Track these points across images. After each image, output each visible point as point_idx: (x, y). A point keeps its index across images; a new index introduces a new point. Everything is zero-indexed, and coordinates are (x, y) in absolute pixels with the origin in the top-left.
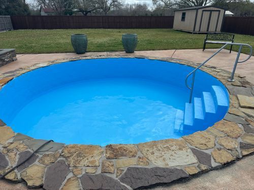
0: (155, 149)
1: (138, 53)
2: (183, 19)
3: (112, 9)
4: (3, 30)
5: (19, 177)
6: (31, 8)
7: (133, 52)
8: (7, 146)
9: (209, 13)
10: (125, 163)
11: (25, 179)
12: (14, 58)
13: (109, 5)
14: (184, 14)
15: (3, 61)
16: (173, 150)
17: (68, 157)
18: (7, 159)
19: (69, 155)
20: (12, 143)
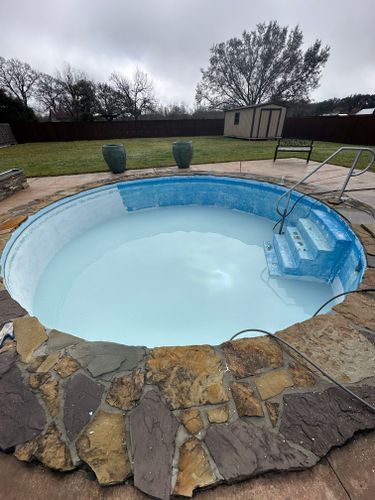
0: (307, 341)
1: (194, 168)
2: (237, 121)
3: (143, 113)
4: (3, 144)
5: (76, 460)
6: (36, 113)
7: (188, 167)
8: (35, 365)
9: (268, 112)
10: (273, 383)
11: (89, 460)
12: (24, 184)
13: (139, 107)
14: (237, 115)
15: (8, 189)
16: (338, 341)
17: (162, 382)
18: (41, 402)
19: (162, 377)
20: (44, 358)
